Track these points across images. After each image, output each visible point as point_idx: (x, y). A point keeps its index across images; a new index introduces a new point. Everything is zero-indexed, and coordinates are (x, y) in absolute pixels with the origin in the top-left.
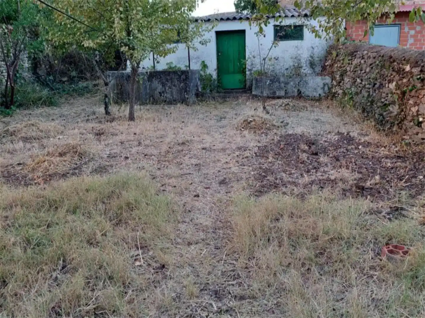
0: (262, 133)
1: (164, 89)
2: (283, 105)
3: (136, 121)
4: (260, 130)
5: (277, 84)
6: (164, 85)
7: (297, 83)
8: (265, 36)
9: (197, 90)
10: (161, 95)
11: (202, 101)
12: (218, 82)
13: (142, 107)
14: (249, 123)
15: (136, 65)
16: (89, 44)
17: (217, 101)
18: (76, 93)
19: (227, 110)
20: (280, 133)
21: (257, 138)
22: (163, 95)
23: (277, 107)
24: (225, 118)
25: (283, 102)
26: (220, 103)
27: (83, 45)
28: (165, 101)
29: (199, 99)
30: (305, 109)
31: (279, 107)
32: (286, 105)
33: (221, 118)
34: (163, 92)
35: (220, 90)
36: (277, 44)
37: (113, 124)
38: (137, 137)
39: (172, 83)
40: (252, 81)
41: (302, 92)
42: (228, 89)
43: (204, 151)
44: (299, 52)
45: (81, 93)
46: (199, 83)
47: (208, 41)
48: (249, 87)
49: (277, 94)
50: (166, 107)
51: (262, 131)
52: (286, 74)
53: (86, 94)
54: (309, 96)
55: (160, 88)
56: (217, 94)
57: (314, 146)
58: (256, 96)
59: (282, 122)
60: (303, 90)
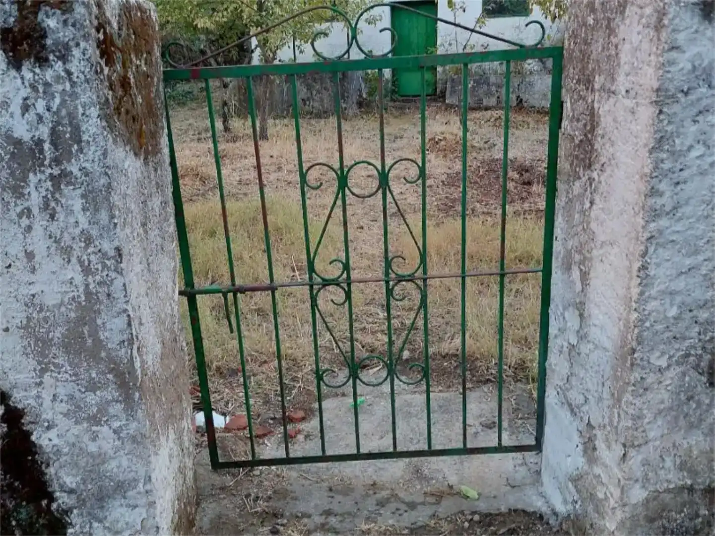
0: (455, 158)
1: (309, 95)
2: (493, 120)
3: (270, 140)
4: (452, 153)
5: (485, 87)
6: (309, 88)
7: (516, 86)
8: (464, 11)
9: (361, 96)
10: (305, 104)
11: (367, 113)
12: (393, 85)
13: (277, 121)
14: (437, 143)
15: (271, 55)
16: (205, 23)
17: (391, 114)
18: (174, 101)
19: (406, 126)
20: (481, 158)
21: (448, 163)
22: (308, 103)
23: (483, 122)
24: (401, 138)
25: (492, 114)
26: (396, 117)
27: (196, 25)
28: (311, 113)
29: (363, 109)
30: (526, 126)
31: (485, 122)
32: (496, 120)
33: (396, 138)
34: (308, 99)
35: (396, 96)
36: (483, 22)
37: (237, 144)
38: (274, 160)
39: (321, 84)
40: (446, 83)
41: (524, 100)
42: (409, 96)
43: (370, 179)
44: (520, 36)
45: (181, 101)
46: (363, 86)
47: (378, 18)
48: (441, 92)
49: (485, 103)
50: (313, 122)
51: (455, 155)
52: (499, 71)
53: (189, 103)
54: (534, 107)
55: (302, 92)
56: (391, 104)
57: (528, 174)
58: (451, 106)
59: (486, 143)
60: (525, 97)
